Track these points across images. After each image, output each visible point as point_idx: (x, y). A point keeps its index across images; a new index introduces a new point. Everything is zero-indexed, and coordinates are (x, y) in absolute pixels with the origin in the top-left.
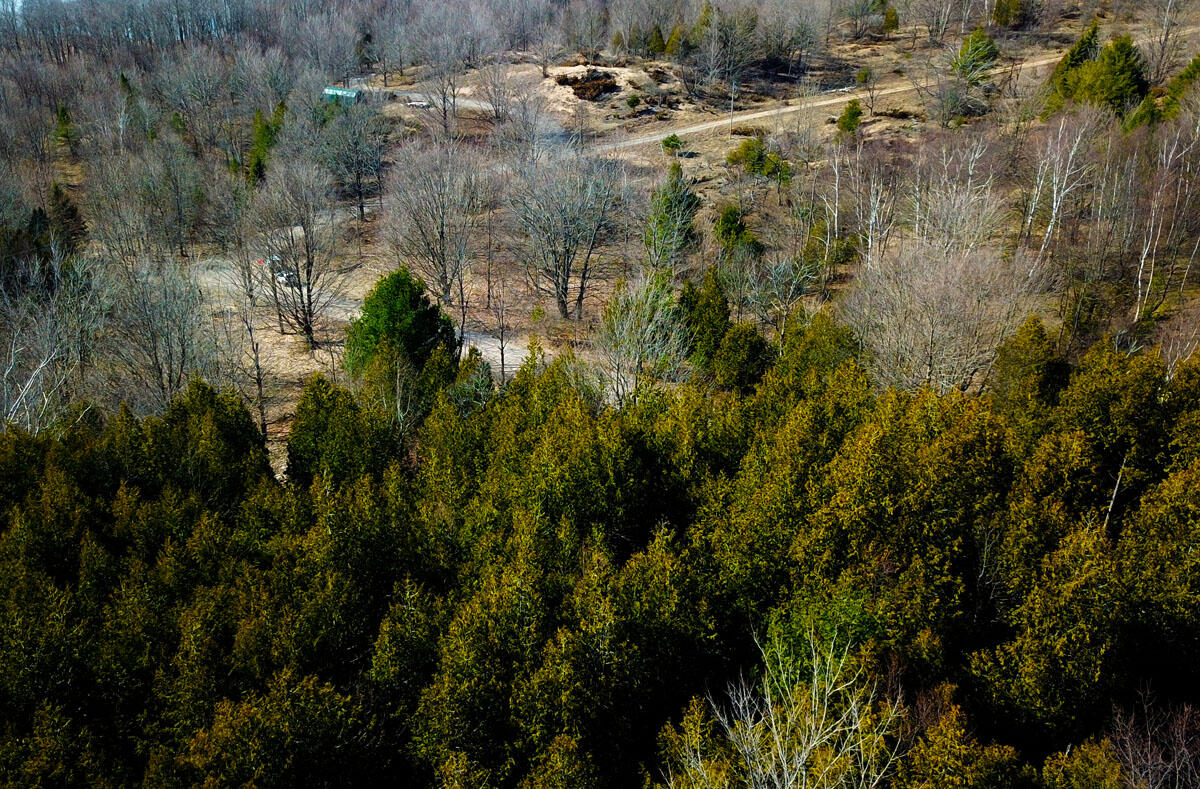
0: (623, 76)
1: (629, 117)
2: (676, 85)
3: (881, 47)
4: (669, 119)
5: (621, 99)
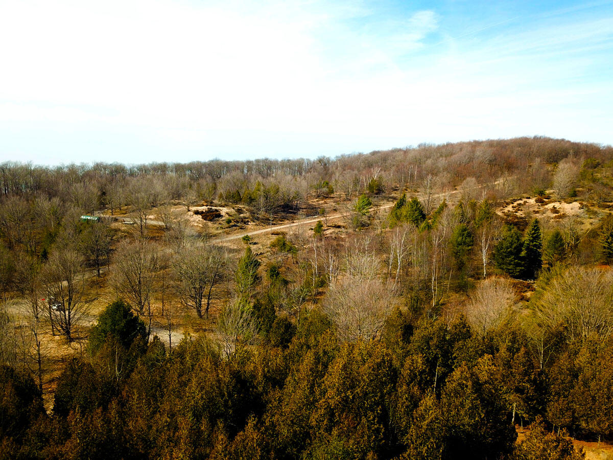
0: (224, 211)
1: (227, 228)
2: (247, 215)
3: (328, 201)
4: (244, 229)
5: (223, 220)
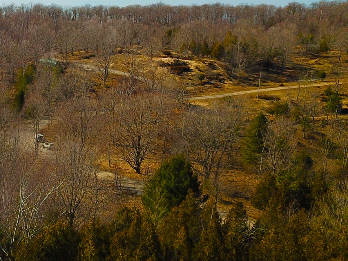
0: (193, 64)
1: (199, 85)
3: (321, 61)
4: (220, 88)
5: (193, 76)
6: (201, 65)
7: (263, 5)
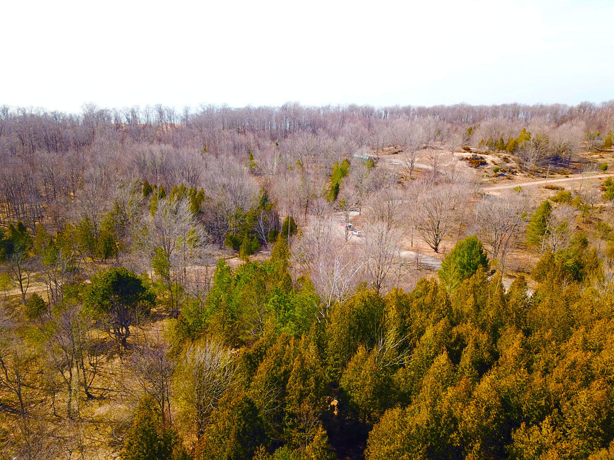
0: (489, 159)
1: (493, 177)
5: (488, 169)
6: (496, 159)
7: (556, 104)
